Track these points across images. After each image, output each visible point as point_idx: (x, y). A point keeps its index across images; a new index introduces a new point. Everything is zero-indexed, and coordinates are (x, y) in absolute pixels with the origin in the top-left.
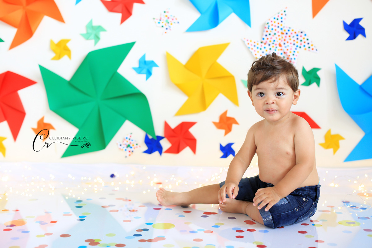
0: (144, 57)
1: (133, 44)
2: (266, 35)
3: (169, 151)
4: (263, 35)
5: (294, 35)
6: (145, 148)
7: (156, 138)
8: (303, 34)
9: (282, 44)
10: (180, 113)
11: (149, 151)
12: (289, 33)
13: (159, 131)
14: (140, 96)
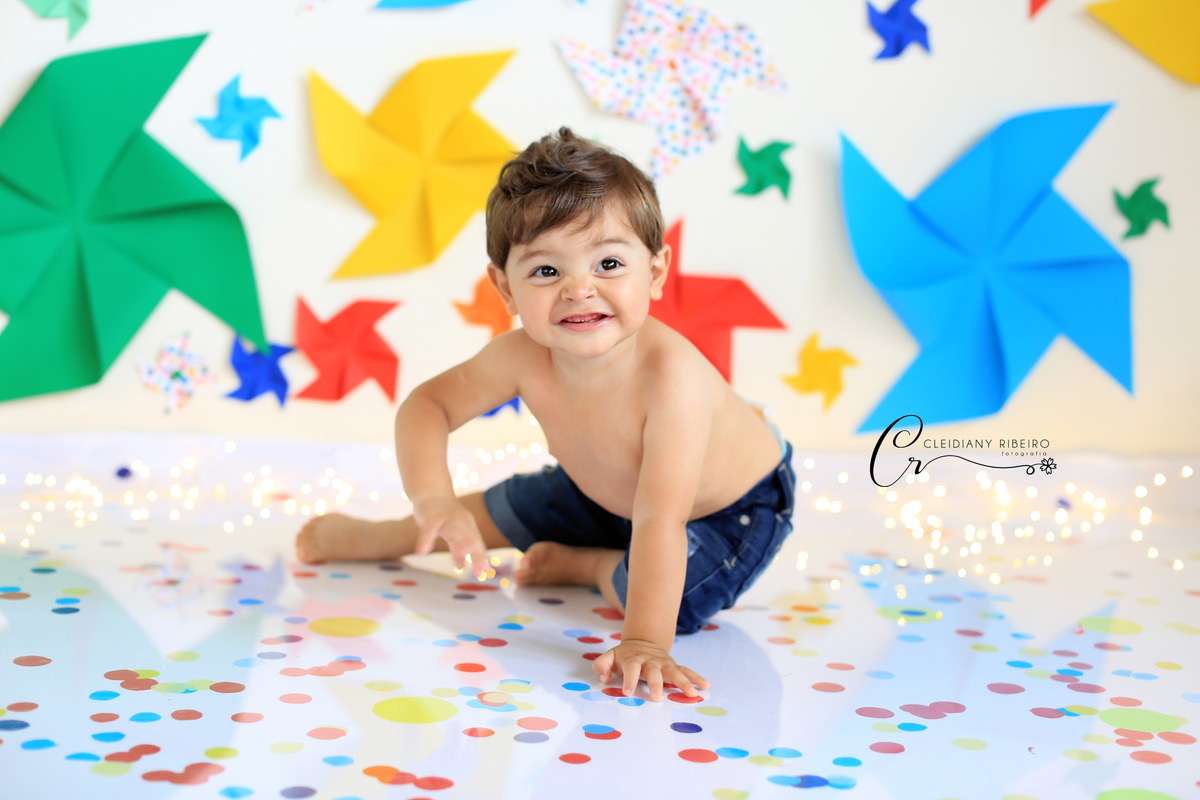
0: (234, 84)
1: (197, 41)
2: (631, 32)
3: (311, 393)
4: (618, 29)
5: (717, 35)
6: (232, 382)
7: (266, 351)
8: (744, 35)
9: (678, 61)
10: (348, 270)
11: (246, 393)
12: (702, 29)
13: (279, 328)
14: (218, 212)
